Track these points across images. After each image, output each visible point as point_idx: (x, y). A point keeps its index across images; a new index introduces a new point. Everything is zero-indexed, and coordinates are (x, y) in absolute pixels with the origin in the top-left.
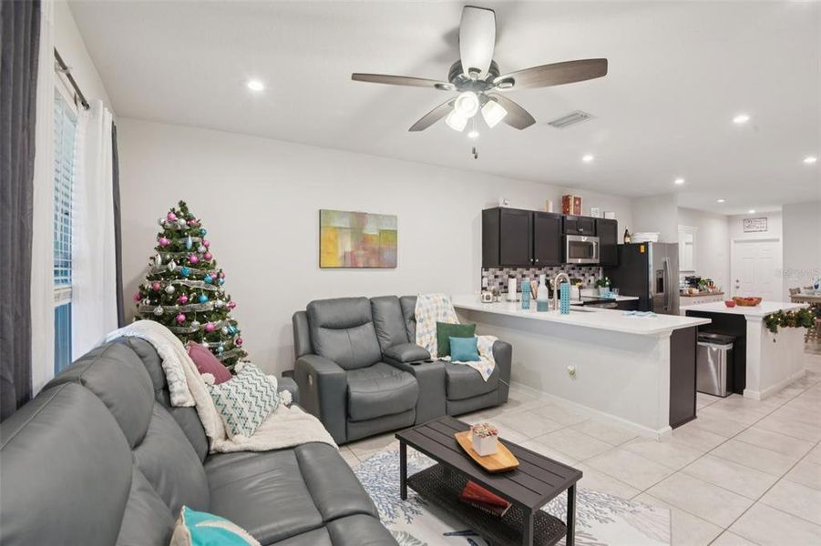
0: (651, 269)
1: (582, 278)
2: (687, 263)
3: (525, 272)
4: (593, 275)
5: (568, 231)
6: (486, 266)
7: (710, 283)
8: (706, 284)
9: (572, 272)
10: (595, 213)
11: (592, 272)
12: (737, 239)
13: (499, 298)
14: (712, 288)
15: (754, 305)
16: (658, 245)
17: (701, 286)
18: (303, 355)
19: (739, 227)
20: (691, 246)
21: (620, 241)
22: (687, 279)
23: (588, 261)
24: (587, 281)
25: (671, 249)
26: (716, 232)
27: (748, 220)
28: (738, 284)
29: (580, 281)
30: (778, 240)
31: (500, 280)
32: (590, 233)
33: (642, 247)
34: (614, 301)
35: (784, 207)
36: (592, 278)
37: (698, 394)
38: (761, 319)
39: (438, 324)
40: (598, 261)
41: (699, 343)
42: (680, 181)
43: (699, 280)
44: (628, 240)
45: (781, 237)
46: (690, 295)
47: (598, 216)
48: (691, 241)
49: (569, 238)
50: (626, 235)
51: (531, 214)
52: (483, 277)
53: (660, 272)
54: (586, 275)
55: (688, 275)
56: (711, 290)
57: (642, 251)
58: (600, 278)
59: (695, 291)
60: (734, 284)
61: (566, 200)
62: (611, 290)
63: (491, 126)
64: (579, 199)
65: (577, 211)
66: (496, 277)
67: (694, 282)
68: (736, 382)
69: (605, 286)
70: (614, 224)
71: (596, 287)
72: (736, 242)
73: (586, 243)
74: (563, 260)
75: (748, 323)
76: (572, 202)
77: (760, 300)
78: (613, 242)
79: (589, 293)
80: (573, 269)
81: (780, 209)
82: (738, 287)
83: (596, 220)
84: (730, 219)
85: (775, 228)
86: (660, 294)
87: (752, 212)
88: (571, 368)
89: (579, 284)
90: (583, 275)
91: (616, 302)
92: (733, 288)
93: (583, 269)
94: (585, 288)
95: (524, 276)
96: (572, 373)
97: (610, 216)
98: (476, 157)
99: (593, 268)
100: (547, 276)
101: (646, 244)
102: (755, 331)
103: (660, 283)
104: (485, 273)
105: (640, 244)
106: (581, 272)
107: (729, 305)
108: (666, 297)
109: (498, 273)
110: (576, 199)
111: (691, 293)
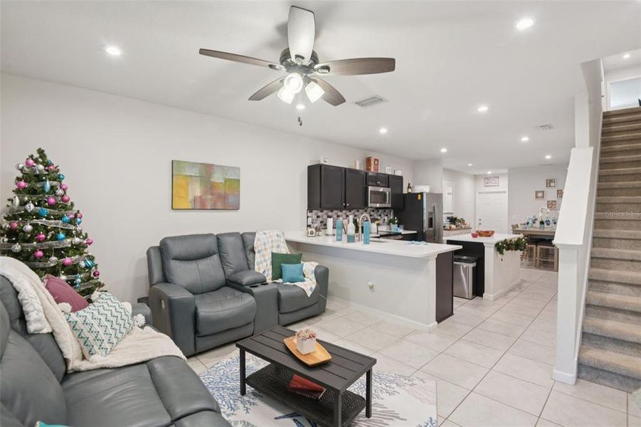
0: (425, 211)
1: (379, 218)
2: (448, 207)
3: (340, 213)
4: (387, 216)
5: (370, 183)
6: (310, 209)
7: (462, 221)
8: (460, 222)
9: (372, 213)
10: (387, 170)
11: (386, 214)
12: (481, 191)
13: (320, 233)
14: (464, 224)
15: (489, 236)
16: (430, 194)
17: (457, 223)
18: (157, 283)
19: (482, 182)
20: (451, 196)
21: (405, 191)
22: (448, 218)
23: (383, 205)
24: (382, 220)
25: (438, 198)
26: (467, 185)
27: (487, 178)
28: (480, 222)
29: (378, 220)
30: (505, 192)
31: (320, 219)
32: (384, 185)
33: (419, 196)
34: (400, 234)
35: (509, 169)
36: (386, 218)
37: (454, 298)
38: (494, 246)
39: (272, 254)
40: (390, 206)
41: (455, 263)
42: (444, 150)
43: (456, 219)
44: (410, 191)
45: (507, 190)
46: (450, 229)
47: (390, 173)
48: (451, 192)
49: (370, 188)
50: (409, 187)
51: (343, 170)
52: (308, 217)
53: (430, 213)
54: (382, 215)
55: (449, 216)
56: (463, 226)
57: (419, 198)
58: (392, 218)
59: (453, 226)
60: (478, 222)
61: (368, 160)
62: (398, 227)
63: (312, 102)
64: (378, 160)
65: (376, 169)
66: (318, 217)
67: (453, 220)
68: (478, 290)
69: (394, 223)
70: (401, 178)
71: (389, 224)
72: (479, 193)
73: (382, 192)
74: (366, 204)
75: (486, 248)
76: (372, 162)
77: (493, 232)
78: (399, 192)
79: (384, 229)
80: (373, 211)
81: (506, 171)
82: (480, 224)
83: (388, 176)
84: (476, 177)
85: (503, 184)
86: (431, 229)
87: (489, 173)
88: (370, 283)
89: (377, 222)
90: (380, 216)
91: (402, 235)
92: (477, 225)
93: (380, 211)
94: (381, 225)
95: (338, 216)
96: (371, 287)
97: (398, 173)
98: (301, 125)
99: (387, 211)
100: (355, 216)
101: (422, 194)
102: (490, 253)
103: (431, 220)
104: (309, 214)
105: (418, 194)
106: (379, 213)
107: (474, 236)
108: (434, 231)
109: (320, 214)
110: (375, 160)
111: (450, 228)
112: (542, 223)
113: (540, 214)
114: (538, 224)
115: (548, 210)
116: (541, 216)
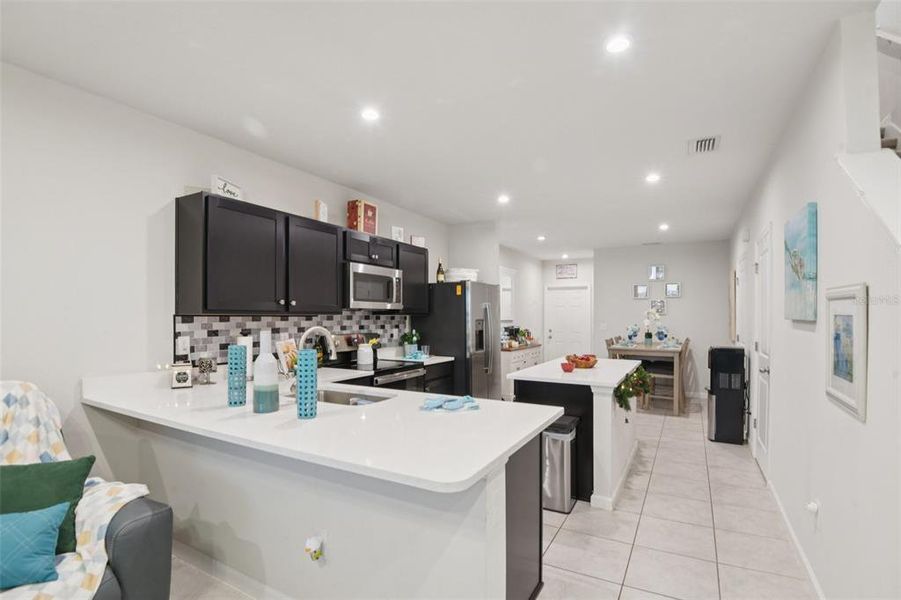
0: (469, 318)
1: (380, 332)
2: (507, 312)
3: (279, 324)
4: (397, 327)
5: (355, 256)
6: (184, 313)
7: (527, 334)
8: (524, 335)
9: (364, 323)
10: (397, 234)
11: (395, 322)
12: (550, 286)
13: (213, 376)
14: (531, 339)
16: (478, 285)
17: (520, 338)
19: (552, 273)
20: (509, 293)
21: (432, 279)
22: (506, 329)
23: (387, 306)
24: (387, 336)
25: (490, 292)
26: (532, 275)
27: (560, 265)
28: (551, 334)
29: (377, 336)
30: (586, 288)
31: (221, 339)
32: (391, 263)
33: (459, 288)
34: (420, 365)
35: (595, 250)
36: (395, 331)
38: (611, 392)
40: (400, 306)
42: (503, 199)
43: (517, 331)
44: (441, 278)
45: (592, 285)
46: (510, 349)
47: (401, 240)
48: (509, 286)
49: (353, 267)
50: (440, 271)
51: (281, 218)
52: (176, 335)
53: (479, 322)
54: (387, 326)
55: (506, 325)
56: (529, 342)
57: (459, 293)
58: (407, 330)
59: (515, 344)
60: (547, 334)
61: (352, 207)
62: (419, 349)
64: (373, 209)
65: (369, 228)
66: (214, 333)
67: (513, 333)
69: (411, 343)
70: (423, 252)
71: (401, 344)
72: (549, 289)
73: (382, 278)
74: (345, 304)
76: (361, 212)
77: (595, 358)
78: (423, 282)
79: (389, 355)
80: (367, 318)
81: (591, 254)
82: (551, 338)
83: (398, 245)
84: (544, 264)
85: (585, 276)
86: (480, 352)
87: (565, 256)
89: (374, 341)
90: (383, 327)
91: (425, 367)
92: (547, 338)
93: (383, 317)
94: (385, 346)
95: (275, 331)
97: (419, 242)
99: (397, 317)
101: (463, 284)
103: (480, 335)
104: (182, 327)
105: (454, 285)
106: (380, 323)
107: (566, 368)
108: (487, 354)
109: (217, 325)
110: (367, 207)
111: (510, 346)
112: (649, 335)
113: (647, 322)
114: (641, 337)
115: (657, 315)
116: (646, 325)
